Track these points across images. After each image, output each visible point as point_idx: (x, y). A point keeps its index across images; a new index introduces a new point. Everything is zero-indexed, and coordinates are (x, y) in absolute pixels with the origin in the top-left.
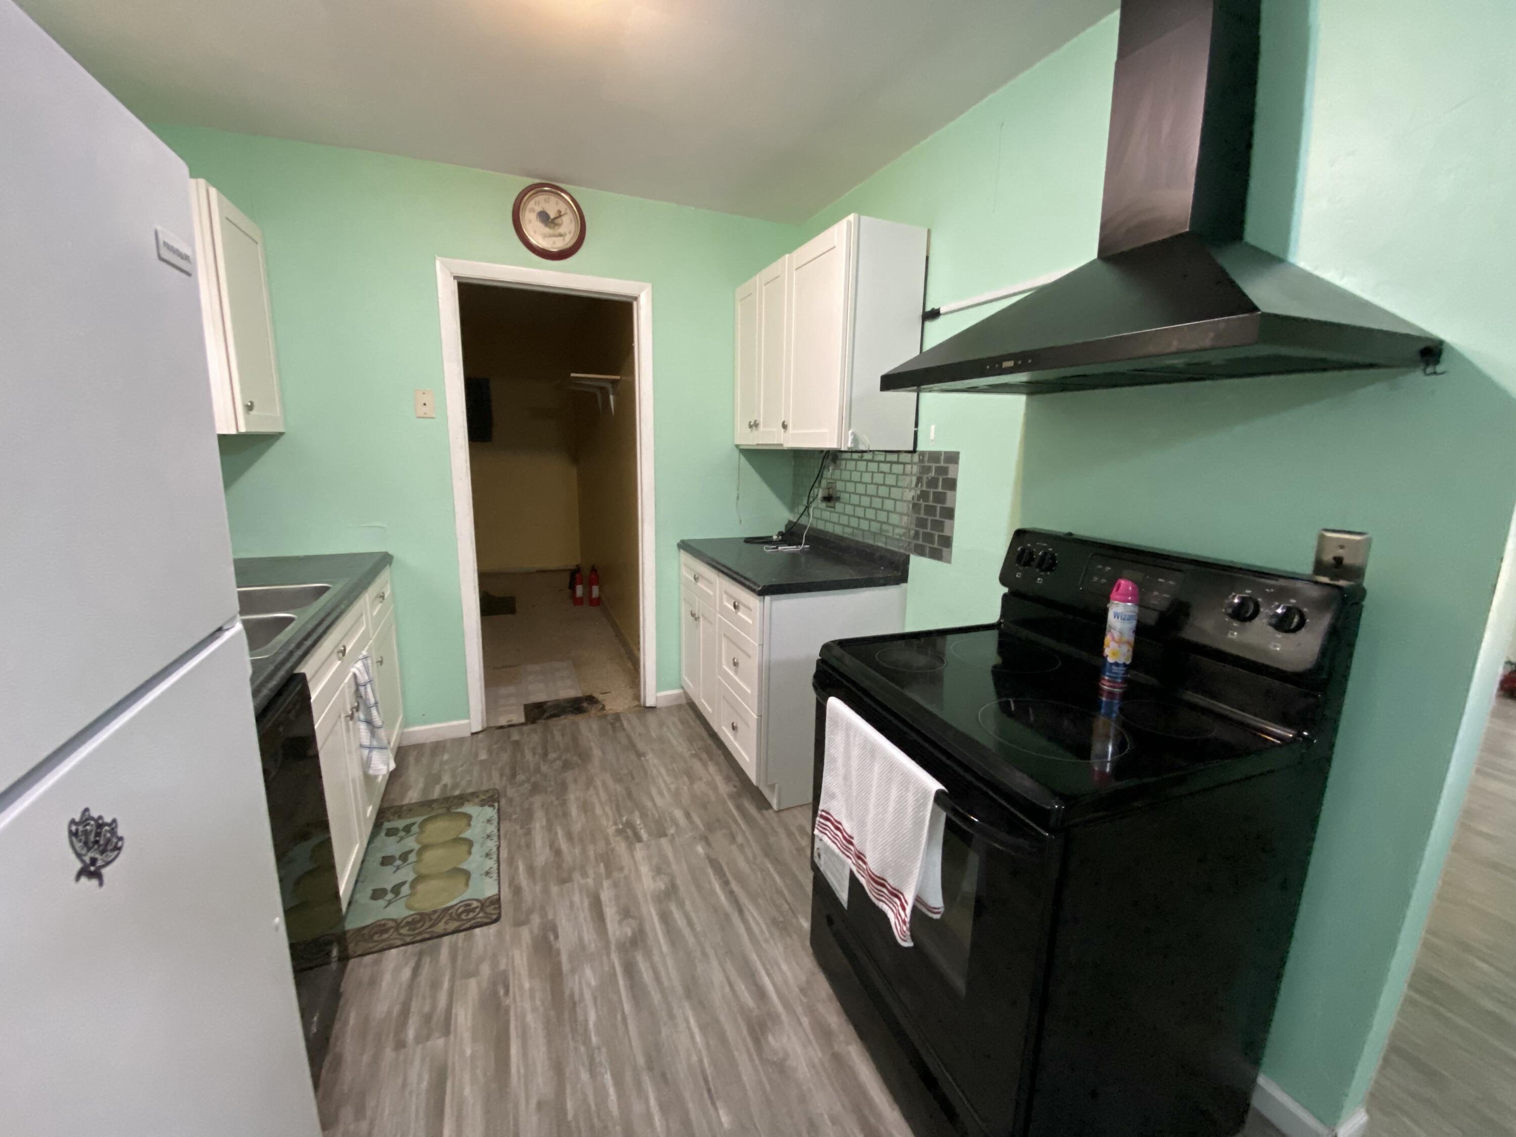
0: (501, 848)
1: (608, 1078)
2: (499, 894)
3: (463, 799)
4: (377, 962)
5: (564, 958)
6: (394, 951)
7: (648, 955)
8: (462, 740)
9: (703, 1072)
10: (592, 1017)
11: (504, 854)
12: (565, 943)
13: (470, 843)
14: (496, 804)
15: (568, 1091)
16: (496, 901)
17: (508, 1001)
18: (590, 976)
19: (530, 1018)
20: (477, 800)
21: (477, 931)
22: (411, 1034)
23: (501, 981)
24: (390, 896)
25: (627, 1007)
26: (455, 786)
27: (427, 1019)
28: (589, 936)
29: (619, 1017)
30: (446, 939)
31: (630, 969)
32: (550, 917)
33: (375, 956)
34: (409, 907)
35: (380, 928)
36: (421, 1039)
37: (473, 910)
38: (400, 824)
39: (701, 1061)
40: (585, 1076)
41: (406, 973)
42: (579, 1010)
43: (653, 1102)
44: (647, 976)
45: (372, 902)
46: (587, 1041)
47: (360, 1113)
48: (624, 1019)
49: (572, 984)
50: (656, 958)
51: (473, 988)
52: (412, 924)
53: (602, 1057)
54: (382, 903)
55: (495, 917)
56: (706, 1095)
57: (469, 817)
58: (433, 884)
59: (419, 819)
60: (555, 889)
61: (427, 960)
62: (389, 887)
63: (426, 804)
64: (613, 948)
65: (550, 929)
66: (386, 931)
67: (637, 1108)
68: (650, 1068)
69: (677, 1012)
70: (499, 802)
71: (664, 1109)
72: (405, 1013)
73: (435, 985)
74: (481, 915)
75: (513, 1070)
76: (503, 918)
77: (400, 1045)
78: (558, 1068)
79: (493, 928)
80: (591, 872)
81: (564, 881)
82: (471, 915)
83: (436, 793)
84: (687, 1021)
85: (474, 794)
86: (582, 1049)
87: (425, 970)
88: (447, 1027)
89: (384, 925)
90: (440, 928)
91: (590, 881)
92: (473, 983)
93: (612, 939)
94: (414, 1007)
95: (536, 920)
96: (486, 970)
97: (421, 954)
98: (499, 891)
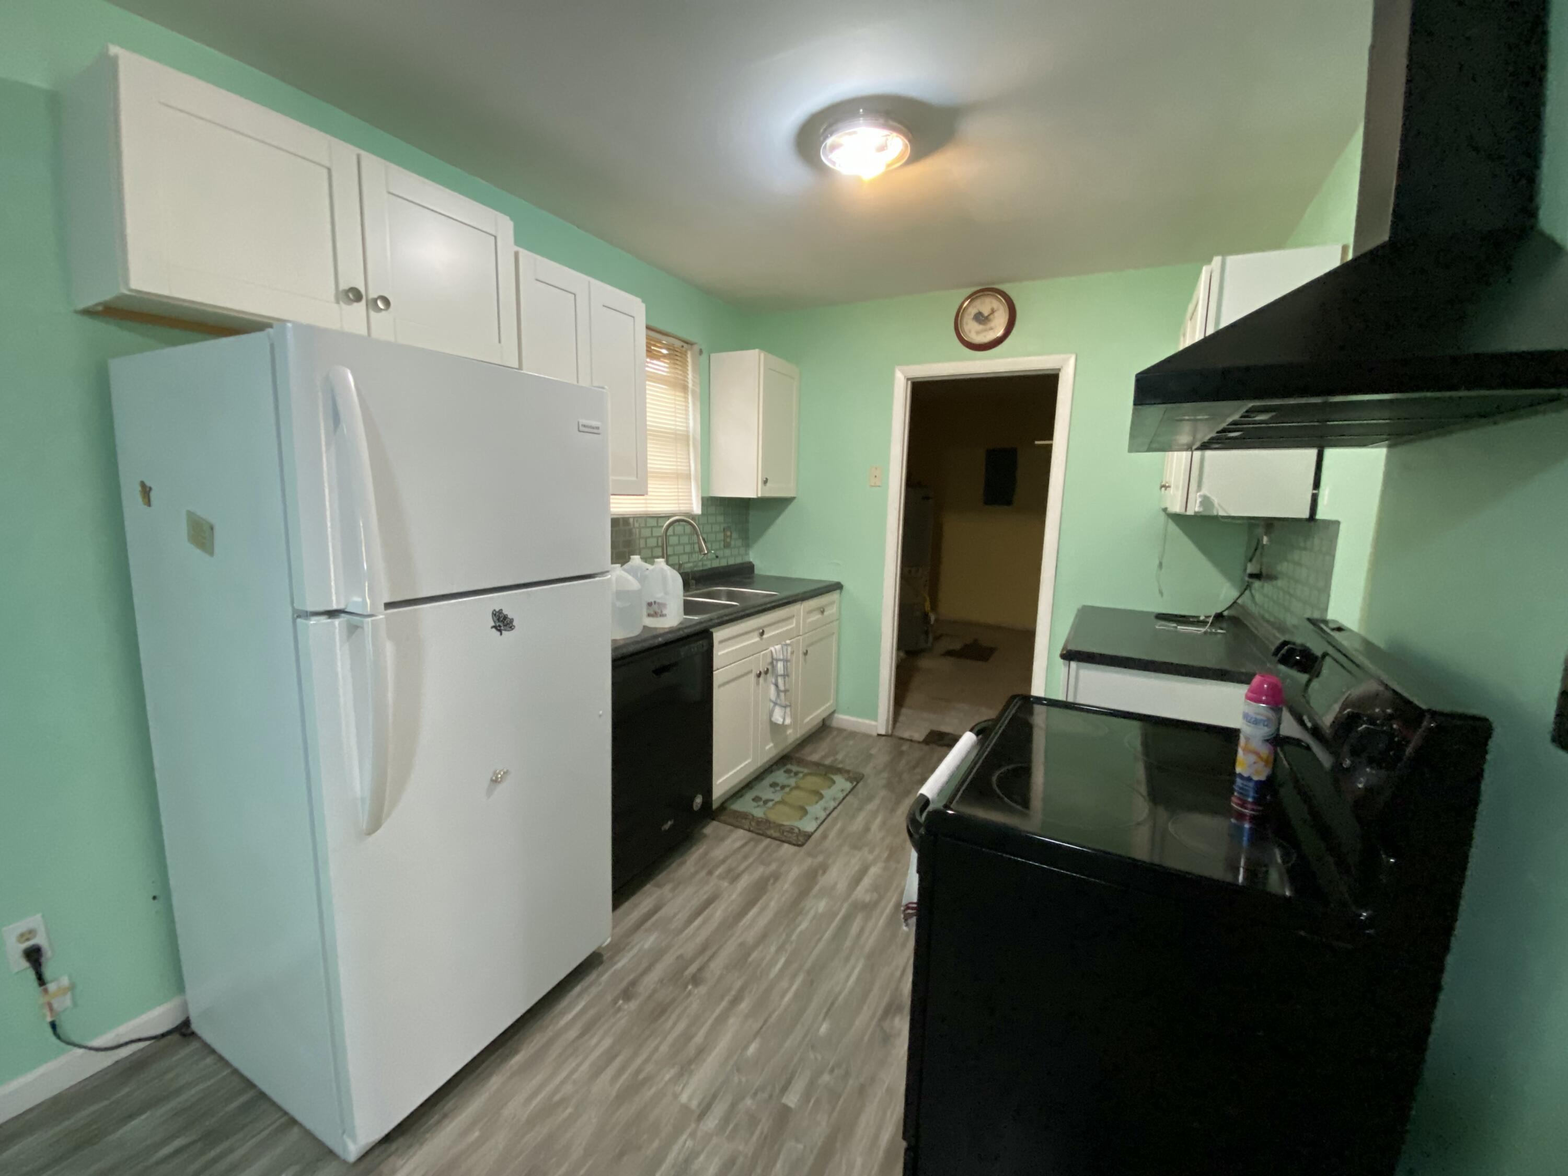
0: (836, 810)
1: (782, 961)
2: (813, 833)
3: (839, 771)
4: (731, 831)
5: (817, 888)
6: (742, 831)
7: (867, 919)
8: (867, 736)
9: (836, 998)
10: (803, 926)
11: (834, 814)
12: (824, 881)
13: (821, 797)
14: (855, 783)
15: (760, 948)
16: (808, 836)
17: (770, 887)
18: (822, 906)
19: (773, 904)
20: (846, 776)
21: (786, 845)
22: (717, 873)
23: (776, 877)
24: (761, 803)
25: (828, 935)
26: (841, 762)
27: (729, 871)
28: (842, 886)
29: (818, 936)
30: (769, 840)
31: (847, 920)
32: (830, 861)
33: (732, 828)
34: (764, 814)
35: (745, 816)
36: (721, 877)
37: (792, 833)
38: (795, 768)
39: (840, 993)
40: (773, 949)
41: (738, 844)
42: (800, 918)
43: (794, 988)
44: (855, 929)
45: (751, 801)
46: (789, 936)
47: (673, 890)
48: (820, 940)
49: (809, 903)
50: (870, 925)
51: (760, 871)
52: (759, 822)
53: (789, 948)
54: (755, 804)
55: (800, 843)
56: (825, 1010)
57: (834, 782)
58: (786, 809)
59: (806, 771)
60: (846, 849)
61: (752, 843)
62: (763, 799)
63: (817, 764)
64: (850, 901)
65: (824, 868)
66: (746, 819)
67: (784, 984)
68: (809, 973)
69: (852, 961)
70: (858, 783)
71: (797, 995)
72: (723, 861)
73: (745, 857)
74: (794, 838)
75: (744, 920)
76: (805, 847)
77: (710, 873)
78: (764, 937)
79: (796, 848)
80: (876, 853)
81: (856, 847)
82: (790, 835)
83: (828, 762)
84: (854, 968)
85: (848, 772)
86: (784, 936)
87: (747, 849)
88: (735, 879)
89: (747, 815)
90: (771, 832)
91: (871, 857)
92: (761, 869)
93: (853, 897)
94: (729, 861)
95: (820, 858)
96: (774, 866)
97: (751, 840)
98: (815, 831)
